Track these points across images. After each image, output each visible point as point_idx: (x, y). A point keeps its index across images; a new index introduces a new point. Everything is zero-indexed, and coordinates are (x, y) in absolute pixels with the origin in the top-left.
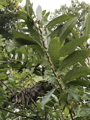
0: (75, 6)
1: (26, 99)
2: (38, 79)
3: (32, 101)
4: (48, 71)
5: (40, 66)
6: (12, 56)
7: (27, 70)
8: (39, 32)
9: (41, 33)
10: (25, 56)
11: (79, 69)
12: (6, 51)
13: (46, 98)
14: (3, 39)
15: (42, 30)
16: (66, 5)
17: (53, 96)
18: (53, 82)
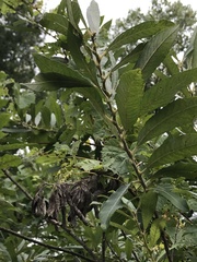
0: (160, 11)
1: (63, 210)
2: (89, 165)
3: (77, 214)
4: (110, 147)
5: (91, 141)
6: (28, 117)
7: (64, 147)
8: (95, 58)
9: (99, 60)
10: (57, 118)
11: (184, 141)
12: (16, 106)
13: (111, 205)
14: (8, 82)
15: (100, 56)
16: (139, 10)
17: (125, 200)
18: (122, 171)
